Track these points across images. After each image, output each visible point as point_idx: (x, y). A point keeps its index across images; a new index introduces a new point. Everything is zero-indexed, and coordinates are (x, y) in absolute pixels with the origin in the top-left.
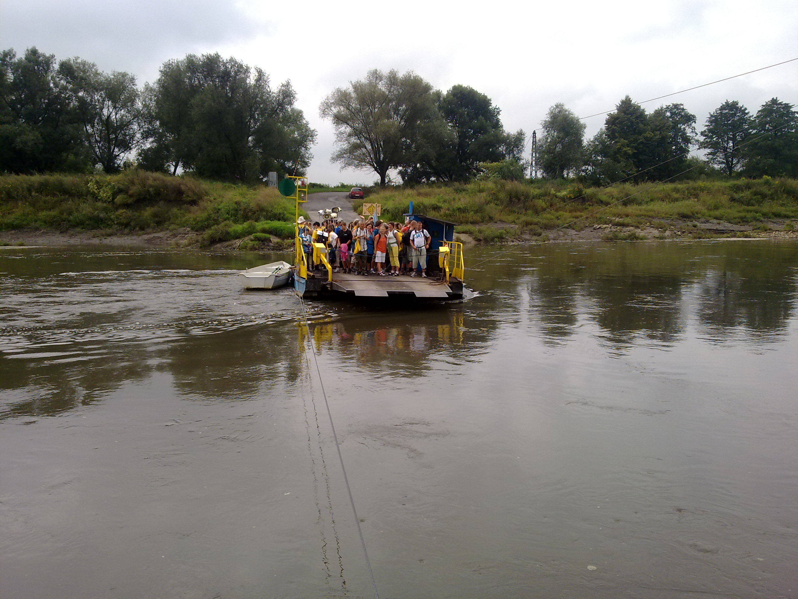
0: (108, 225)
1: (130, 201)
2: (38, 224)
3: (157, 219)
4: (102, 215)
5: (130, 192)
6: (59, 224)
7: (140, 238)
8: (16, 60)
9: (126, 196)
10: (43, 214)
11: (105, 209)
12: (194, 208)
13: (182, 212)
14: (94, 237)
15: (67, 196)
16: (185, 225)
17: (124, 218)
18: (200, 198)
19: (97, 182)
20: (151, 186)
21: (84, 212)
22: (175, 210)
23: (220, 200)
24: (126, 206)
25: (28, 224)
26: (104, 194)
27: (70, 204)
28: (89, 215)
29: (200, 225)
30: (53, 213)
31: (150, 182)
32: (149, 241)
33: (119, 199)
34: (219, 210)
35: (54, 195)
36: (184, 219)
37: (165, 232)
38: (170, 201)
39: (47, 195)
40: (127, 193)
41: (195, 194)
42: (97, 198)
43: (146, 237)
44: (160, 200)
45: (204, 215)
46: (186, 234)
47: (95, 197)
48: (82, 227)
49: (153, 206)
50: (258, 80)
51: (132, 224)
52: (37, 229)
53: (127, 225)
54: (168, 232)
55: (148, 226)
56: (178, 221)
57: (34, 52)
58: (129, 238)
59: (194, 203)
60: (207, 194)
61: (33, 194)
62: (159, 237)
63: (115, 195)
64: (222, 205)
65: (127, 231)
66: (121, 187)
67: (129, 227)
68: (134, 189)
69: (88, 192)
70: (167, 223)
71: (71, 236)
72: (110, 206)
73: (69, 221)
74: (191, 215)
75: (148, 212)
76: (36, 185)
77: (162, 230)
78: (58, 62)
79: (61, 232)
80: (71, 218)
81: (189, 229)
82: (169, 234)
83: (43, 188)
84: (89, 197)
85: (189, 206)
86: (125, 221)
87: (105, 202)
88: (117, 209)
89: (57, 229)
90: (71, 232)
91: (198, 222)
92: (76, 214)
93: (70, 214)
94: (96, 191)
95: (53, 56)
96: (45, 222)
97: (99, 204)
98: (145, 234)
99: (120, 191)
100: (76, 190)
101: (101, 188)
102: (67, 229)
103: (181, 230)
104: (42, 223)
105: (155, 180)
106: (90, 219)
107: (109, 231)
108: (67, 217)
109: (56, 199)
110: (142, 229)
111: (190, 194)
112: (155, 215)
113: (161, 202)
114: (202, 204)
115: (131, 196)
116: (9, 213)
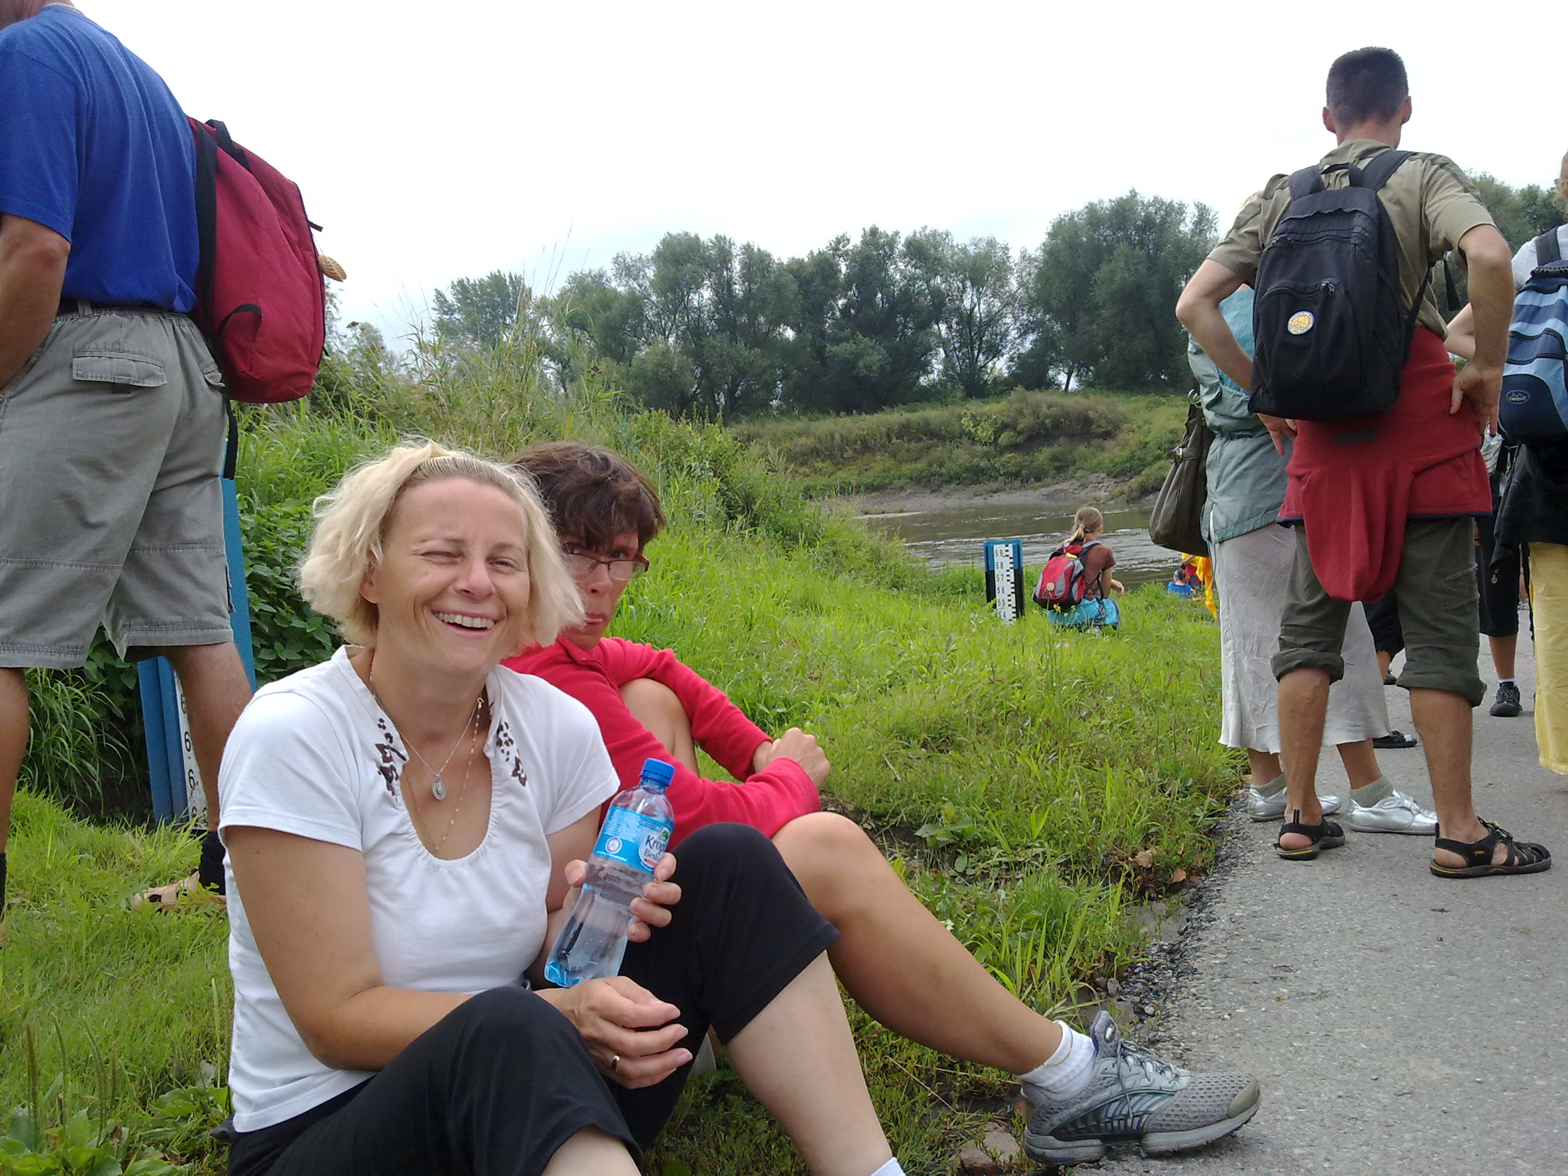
0: (991, 477)
1: (1020, 439)
2: (901, 483)
3: (1057, 464)
4: (983, 464)
5: (1020, 427)
6: (929, 481)
7: (1037, 492)
8: (850, 247)
9: (1013, 433)
10: (907, 468)
11: (987, 455)
12: (1109, 444)
13: (1091, 450)
14: (976, 495)
15: (935, 440)
16: (1098, 469)
17: (1013, 465)
18: (1117, 427)
19: (973, 416)
20: (1047, 417)
21: (960, 461)
22: (1082, 449)
23: (1145, 428)
24: (1013, 447)
25: (891, 483)
26: (985, 432)
27: (939, 451)
28: (967, 464)
29: (1118, 468)
30: (921, 465)
31: (1044, 410)
32: (1050, 496)
33: (1005, 438)
34: (1147, 443)
35: (920, 440)
36: (1095, 461)
37: (1070, 482)
38: (1073, 435)
39: (909, 440)
40: (1015, 428)
41: (1109, 421)
42: (973, 438)
43: (1045, 491)
44: (1060, 436)
45: (1126, 453)
46: (1099, 483)
47: (972, 439)
48: (957, 482)
49: (1050, 445)
50: (1197, 224)
51: (1024, 472)
52: (902, 489)
53: (1016, 475)
54: (1074, 481)
55: (1046, 475)
56: (1087, 465)
57: (874, 232)
58: (1023, 494)
59: (1107, 435)
60: (1126, 420)
61: (894, 440)
62: (1062, 491)
63: (998, 432)
64: (1151, 436)
65: (1017, 483)
66: (1007, 420)
67: (1020, 479)
68: (1023, 424)
69: (963, 433)
70: (1072, 468)
71: (946, 495)
72: (991, 449)
73: (941, 475)
74: (1106, 455)
75: (1043, 455)
76: (896, 427)
77: (1065, 480)
78: (903, 241)
79: (933, 491)
80: (944, 470)
81: (1104, 475)
82: (1077, 484)
83: (905, 431)
84: (965, 439)
85: (1101, 440)
86: (1014, 470)
87: (985, 444)
88: (1001, 453)
89: (926, 487)
90: (945, 489)
91: (1117, 464)
92: (948, 465)
93: (941, 465)
94: (973, 430)
95: (897, 233)
96: (911, 479)
97: (978, 448)
98: (1043, 487)
99: (1005, 427)
100: (946, 431)
101: (978, 425)
102: (939, 486)
103: (1093, 477)
104: (908, 481)
105: (1050, 407)
106: (967, 470)
107: (994, 485)
108: (937, 470)
109: (921, 445)
110: (1038, 479)
111: (1103, 422)
112: (1054, 458)
113: (1062, 439)
114: (1121, 436)
115: (1020, 433)
116: (866, 470)
